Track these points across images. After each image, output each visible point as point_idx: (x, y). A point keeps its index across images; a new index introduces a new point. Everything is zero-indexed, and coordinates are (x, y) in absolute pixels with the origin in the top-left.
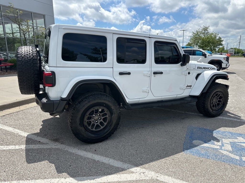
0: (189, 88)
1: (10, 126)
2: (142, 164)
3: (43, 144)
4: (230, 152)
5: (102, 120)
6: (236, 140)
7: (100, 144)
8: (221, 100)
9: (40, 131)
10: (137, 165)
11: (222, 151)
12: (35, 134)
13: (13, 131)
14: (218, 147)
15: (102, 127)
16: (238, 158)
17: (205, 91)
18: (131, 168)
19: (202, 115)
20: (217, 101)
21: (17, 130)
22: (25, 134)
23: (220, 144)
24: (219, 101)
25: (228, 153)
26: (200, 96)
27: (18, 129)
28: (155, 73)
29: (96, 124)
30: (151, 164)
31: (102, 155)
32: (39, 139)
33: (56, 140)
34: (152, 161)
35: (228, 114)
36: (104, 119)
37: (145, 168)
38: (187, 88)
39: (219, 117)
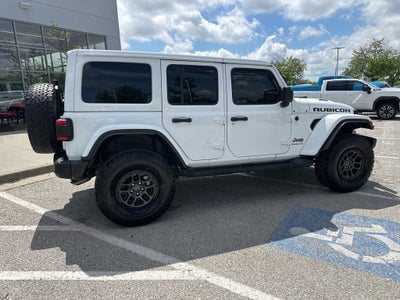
0: (298, 142)
1: (28, 199)
3: (62, 224)
4: (347, 247)
5: (145, 192)
6: (368, 230)
9: (65, 207)
10: (184, 259)
11: (333, 246)
13: (28, 207)
14: (330, 239)
15: (146, 203)
16: (356, 256)
17: (326, 148)
18: (174, 263)
19: (326, 188)
20: (352, 165)
21: (34, 205)
23: (335, 234)
24: (356, 165)
25: (342, 248)
26: (317, 156)
28: (234, 119)
29: (136, 198)
30: (208, 258)
33: (82, 220)
34: (211, 254)
35: (376, 187)
36: (148, 190)
37: (194, 264)
38: (295, 143)
39: (356, 193)
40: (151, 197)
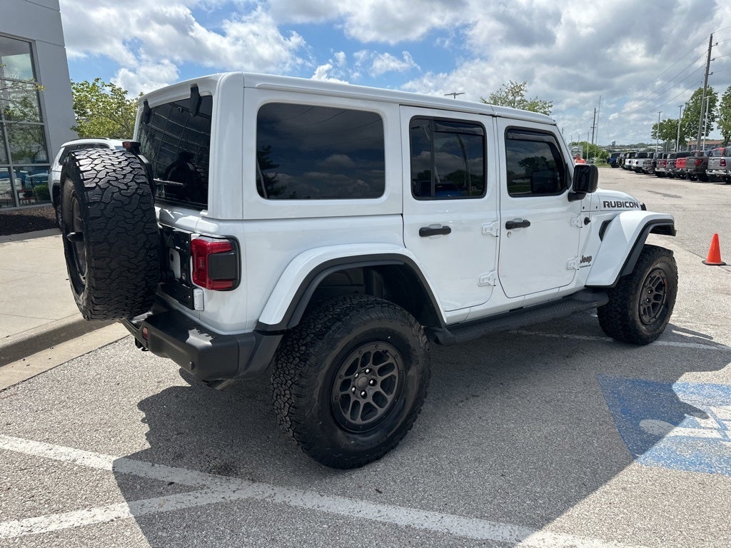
0: (586, 263)
1: (29, 434)
2: (549, 520)
7: (380, 466)
8: (661, 293)
9: (150, 443)
10: (536, 525)
12: (136, 456)
13: (51, 454)
14: (717, 435)
15: (381, 411)
17: (629, 271)
20: (652, 298)
21: (64, 449)
22: (105, 462)
24: (656, 297)
26: (614, 286)
27: (67, 443)
28: (510, 226)
29: (362, 402)
31: (406, 503)
32: (161, 472)
33: (226, 470)
34: (570, 502)
35: (674, 331)
36: (384, 384)
38: (583, 264)
40: (390, 398)
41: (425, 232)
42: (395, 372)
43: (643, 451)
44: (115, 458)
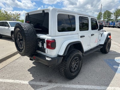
3: (45, 86)
7: (77, 78)
12: (32, 81)
13: (15, 82)
15: (76, 69)
19: (102, 53)
20: (108, 46)
21: (17, 81)
22: (26, 82)
26: (104, 44)
27: (17, 79)
31: (84, 84)
32: (38, 83)
37: (112, 86)
40: (77, 66)
41: (81, 37)
42: (78, 62)
43: (116, 71)
44: (28, 81)
